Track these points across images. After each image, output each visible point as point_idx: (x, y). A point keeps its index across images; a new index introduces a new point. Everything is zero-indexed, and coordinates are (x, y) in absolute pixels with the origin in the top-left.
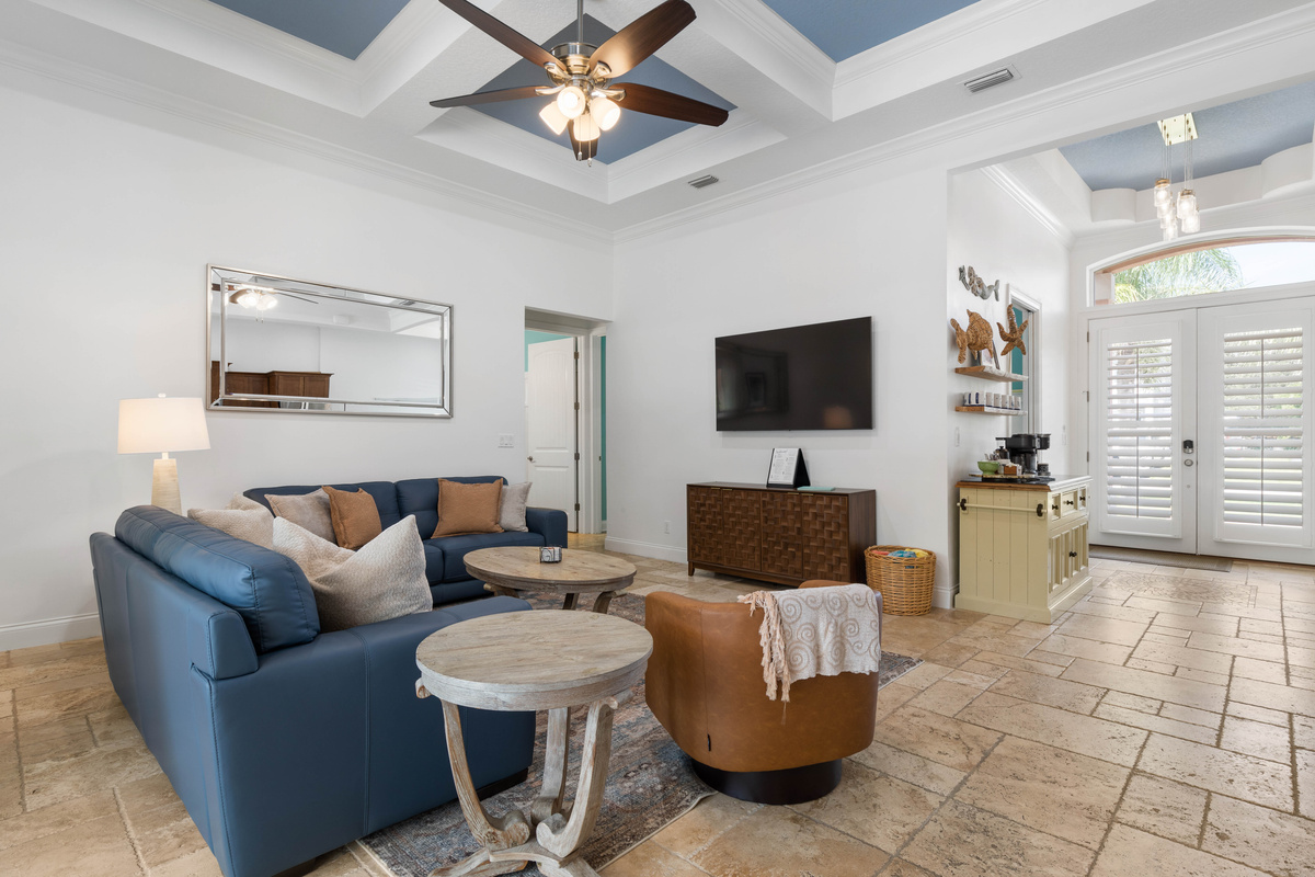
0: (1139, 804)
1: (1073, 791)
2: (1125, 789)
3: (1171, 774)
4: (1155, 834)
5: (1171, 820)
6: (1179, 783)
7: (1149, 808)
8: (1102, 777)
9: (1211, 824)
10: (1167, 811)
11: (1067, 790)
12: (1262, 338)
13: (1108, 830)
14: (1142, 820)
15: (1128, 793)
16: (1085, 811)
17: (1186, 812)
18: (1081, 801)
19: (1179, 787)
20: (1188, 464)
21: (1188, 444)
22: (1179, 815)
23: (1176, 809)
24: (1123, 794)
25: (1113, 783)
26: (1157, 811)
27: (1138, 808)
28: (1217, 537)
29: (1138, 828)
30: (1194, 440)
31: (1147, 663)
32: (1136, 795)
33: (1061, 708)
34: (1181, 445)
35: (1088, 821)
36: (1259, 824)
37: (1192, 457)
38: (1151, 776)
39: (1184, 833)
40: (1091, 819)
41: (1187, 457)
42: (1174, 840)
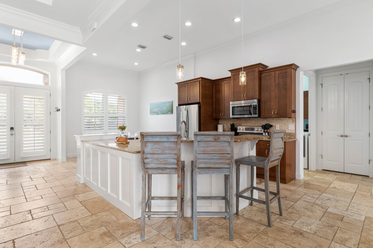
0: (67, 232)
1: (50, 240)
2: (61, 231)
3: (66, 222)
4: (76, 236)
5: (76, 231)
6: (69, 222)
7: (70, 231)
8: (53, 232)
9: (83, 226)
10: (74, 229)
11: (48, 241)
12: (34, 98)
13: (67, 242)
14: (71, 235)
15: (62, 232)
16: (58, 242)
17: (77, 227)
18: (54, 241)
19: (70, 223)
20: (12, 135)
21: (12, 128)
22: (76, 229)
23: (75, 228)
24: (62, 233)
25: (57, 232)
26: (72, 231)
27: (68, 233)
28: (21, 156)
29: (72, 237)
30: (14, 127)
31: (33, 198)
32: (65, 231)
33: (22, 222)
34: (10, 129)
35: (61, 244)
36: (89, 220)
37: (13, 132)
38: (63, 225)
39: (81, 231)
40: (62, 243)
41: (12, 132)
42: (80, 234)
